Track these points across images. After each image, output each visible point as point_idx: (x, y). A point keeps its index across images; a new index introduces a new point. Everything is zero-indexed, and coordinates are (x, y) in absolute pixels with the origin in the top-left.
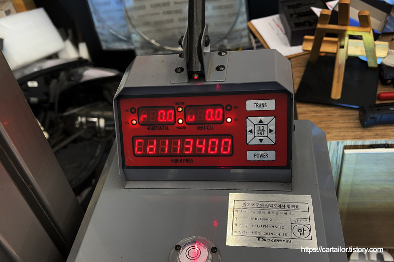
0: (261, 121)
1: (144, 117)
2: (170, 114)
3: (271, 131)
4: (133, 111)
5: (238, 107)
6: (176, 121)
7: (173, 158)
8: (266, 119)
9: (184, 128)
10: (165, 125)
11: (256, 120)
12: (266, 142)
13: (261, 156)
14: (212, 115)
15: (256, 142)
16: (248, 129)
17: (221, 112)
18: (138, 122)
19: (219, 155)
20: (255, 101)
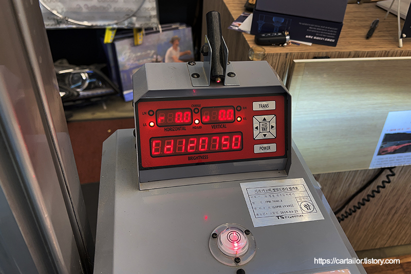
0: (265, 119)
1: (161, 119)
2: (187, 115)
3: (272, 127)
4: (151, 113)
5: (246, 108)
6: (193, 121)
7: (190, 156)
8: (268, 117)
9: (200, 127)
10: (182, 126)
11: (260, 118)
12: (269, 136)
13: (265, 148)
14: (224, 115)
15: (260, 137)
16: (255, 126)
17: (233, 112)
18: (156, 123)
19: (231, 150)
20: (260, 103)
